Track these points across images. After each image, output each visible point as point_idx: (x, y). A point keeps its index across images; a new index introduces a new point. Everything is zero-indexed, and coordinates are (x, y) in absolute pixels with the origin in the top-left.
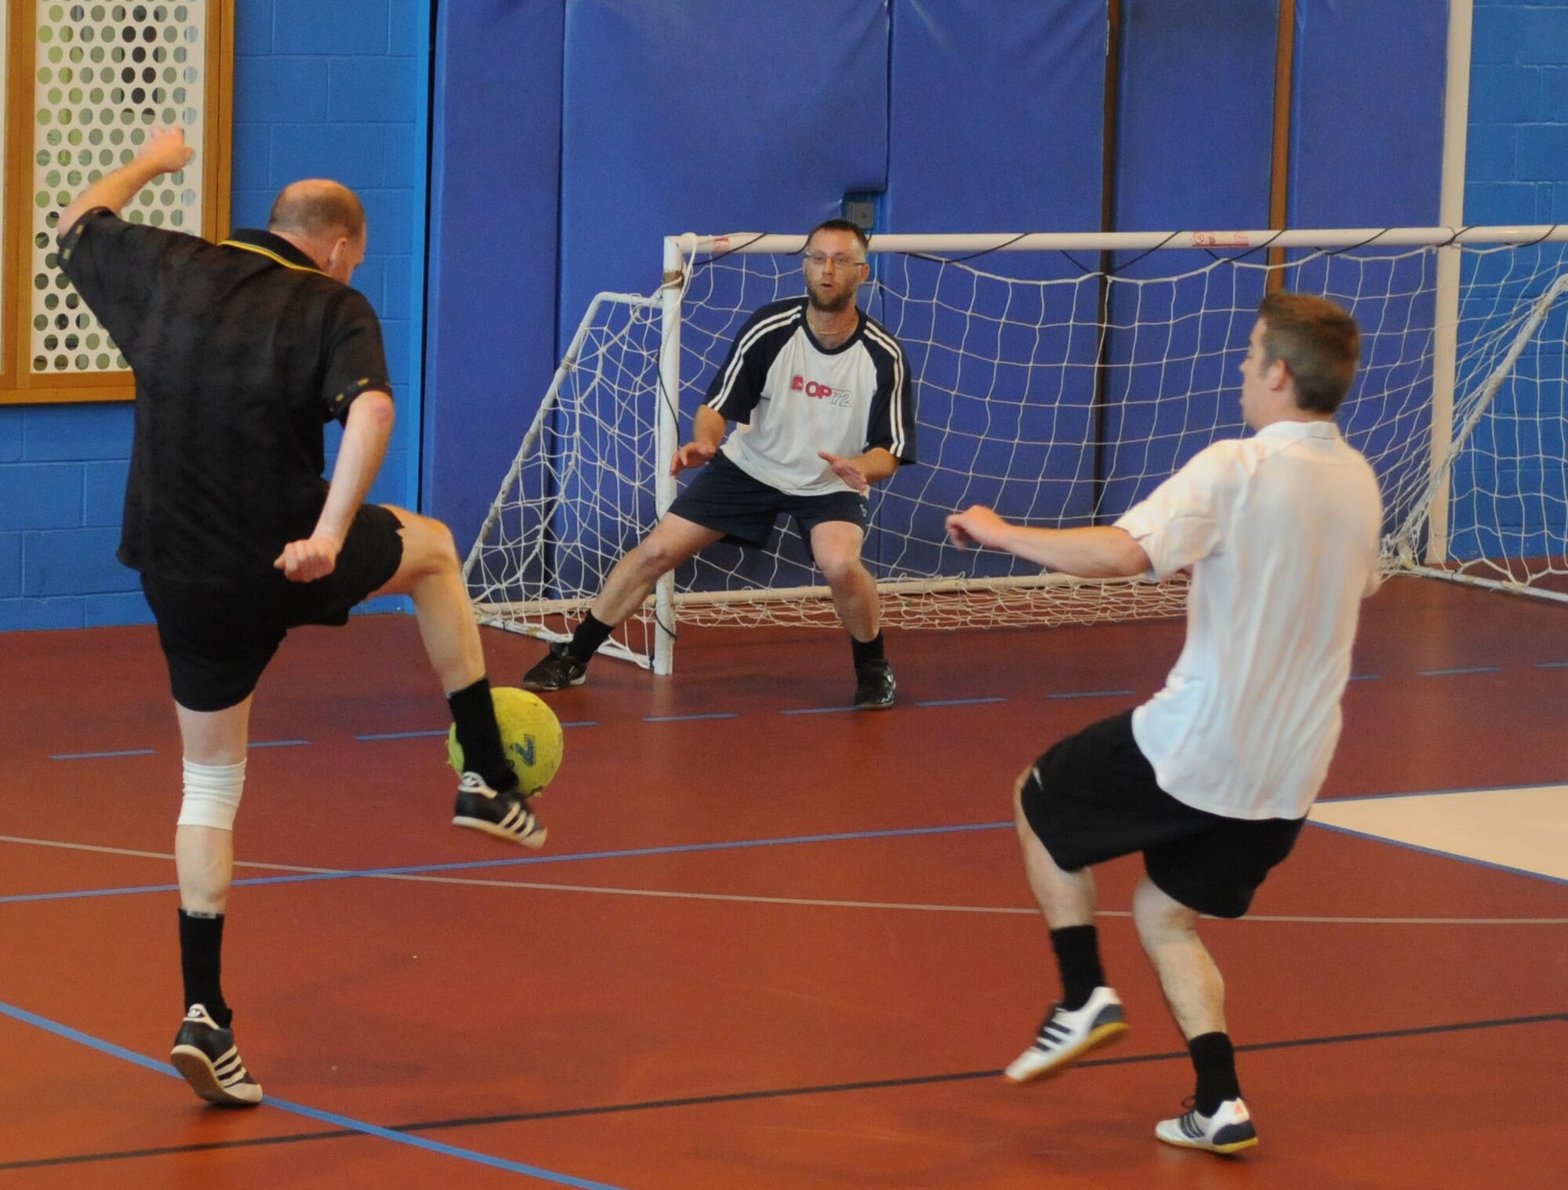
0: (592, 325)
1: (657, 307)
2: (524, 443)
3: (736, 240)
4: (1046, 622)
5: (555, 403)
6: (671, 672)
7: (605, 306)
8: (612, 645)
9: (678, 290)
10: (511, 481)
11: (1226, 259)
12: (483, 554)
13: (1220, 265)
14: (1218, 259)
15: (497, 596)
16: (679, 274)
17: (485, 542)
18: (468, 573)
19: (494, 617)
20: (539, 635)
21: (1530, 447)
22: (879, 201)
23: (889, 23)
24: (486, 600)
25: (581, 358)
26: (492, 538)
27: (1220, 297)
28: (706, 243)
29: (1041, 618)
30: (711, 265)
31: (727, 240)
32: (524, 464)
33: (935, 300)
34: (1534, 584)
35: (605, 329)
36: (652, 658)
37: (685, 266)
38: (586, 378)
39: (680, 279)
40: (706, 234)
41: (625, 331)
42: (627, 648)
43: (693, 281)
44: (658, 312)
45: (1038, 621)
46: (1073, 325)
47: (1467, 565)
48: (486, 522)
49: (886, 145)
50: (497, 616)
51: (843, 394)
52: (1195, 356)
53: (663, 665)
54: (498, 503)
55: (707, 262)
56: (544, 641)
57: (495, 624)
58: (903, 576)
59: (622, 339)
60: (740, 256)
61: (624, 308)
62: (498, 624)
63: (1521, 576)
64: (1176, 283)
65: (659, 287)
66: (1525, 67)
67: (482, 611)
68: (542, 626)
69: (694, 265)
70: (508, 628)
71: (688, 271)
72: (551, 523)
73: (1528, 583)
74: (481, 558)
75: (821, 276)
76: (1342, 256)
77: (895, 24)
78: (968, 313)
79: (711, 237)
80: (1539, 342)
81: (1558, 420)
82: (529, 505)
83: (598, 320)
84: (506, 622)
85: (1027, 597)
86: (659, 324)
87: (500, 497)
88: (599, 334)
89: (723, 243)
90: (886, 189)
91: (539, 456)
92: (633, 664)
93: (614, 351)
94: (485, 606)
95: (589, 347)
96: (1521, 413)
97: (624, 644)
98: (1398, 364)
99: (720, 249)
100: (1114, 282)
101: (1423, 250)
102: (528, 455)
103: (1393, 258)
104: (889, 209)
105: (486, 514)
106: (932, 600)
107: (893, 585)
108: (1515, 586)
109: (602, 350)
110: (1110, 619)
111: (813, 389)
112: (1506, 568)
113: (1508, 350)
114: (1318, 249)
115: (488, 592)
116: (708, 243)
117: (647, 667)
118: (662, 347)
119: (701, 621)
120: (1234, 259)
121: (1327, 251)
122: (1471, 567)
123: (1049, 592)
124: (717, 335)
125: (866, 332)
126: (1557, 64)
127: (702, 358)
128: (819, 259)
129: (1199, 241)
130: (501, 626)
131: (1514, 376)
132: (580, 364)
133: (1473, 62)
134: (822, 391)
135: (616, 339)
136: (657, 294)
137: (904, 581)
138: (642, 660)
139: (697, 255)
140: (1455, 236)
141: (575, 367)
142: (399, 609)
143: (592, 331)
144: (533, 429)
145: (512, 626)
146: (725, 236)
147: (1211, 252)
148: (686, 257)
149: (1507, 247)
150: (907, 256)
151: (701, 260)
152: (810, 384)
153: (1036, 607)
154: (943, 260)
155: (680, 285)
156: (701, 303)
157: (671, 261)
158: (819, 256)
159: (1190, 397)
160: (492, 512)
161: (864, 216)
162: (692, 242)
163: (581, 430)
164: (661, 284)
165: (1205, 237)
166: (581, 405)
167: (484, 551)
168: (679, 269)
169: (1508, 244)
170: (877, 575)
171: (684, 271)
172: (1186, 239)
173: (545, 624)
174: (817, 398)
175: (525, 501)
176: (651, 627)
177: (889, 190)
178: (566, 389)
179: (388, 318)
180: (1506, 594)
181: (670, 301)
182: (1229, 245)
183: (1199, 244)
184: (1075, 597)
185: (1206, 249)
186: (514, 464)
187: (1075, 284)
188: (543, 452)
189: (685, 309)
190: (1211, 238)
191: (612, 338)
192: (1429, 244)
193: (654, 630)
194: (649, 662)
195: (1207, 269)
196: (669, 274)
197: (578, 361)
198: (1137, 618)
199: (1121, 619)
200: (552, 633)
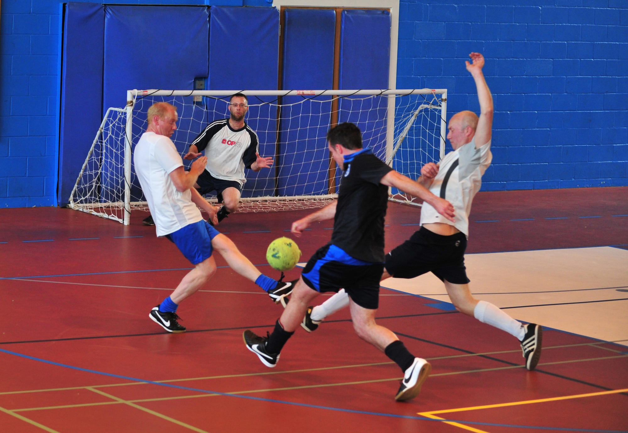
0: (107, 118)
1: (125, 112)
2: (88, 154)
3: (150, 92)
4: (254, 211)
5: (97, 142)
6: (129, 224)
7: (111, 111)
8: (112, 216)
9: (131, 107)
10: (85, 166)
11: (308, 99)
12: (77, 188)
13: (306, 100)
14: (305, 99)
15: (81, 202)
16: (132, 102)
17: (78, 185)
18: (73, 194)
19: (80, 208)
20: (92, 213)
21: (412, 159)
22: (206, 80)
23: (209, 25)
24: (78, 203)
25: (104, 128)
26: (79, 184)
27: (306, 110)
28: (140, 92)
29: (253, 210)
30: (142, 99)
31: (147, 91)
32: (89, 161)
33: (214, 111)
34: (413, 201)
35: (111, 119)
36: (123, 220)
37: (134, 99)
38: (106, 134)
39: (132, 103)
40: (140, 90)
41: (117, 120)
42: (117, 217)
43: (136, 104)
44: (125, 113)
45: (252, 211)
46: (259, 119)
47: (394, 195)
48: (78, 178)
49: (208, 62)
50: (81, 208)
51: (239, 144)
52: (299, 129)
53: (126, 222)
54: (81, 173)
55: (141, 98)
56: (94, 215)
57: (80, 210)
58: (213, 197)
59: (116, 123)
60: (152, 96)
61: (116, 112)
62: (81, 210)
63: (410, 199)
64: (292, 106)
65: (125, 106)
66: (416, 40)
67: (77, 206)
68: (93, 210)
69: (136, 99)
70: (84, 211)
71: (134, 101)
72: (98, 179)
73: (412, 201)
74: (77, 189)
75: (236, 110)
76: (346, 98)
77: (211, 25)
78: (225, 115)
79: (142, 91)
80: (414, 126)
81: (420, 150)
82: (91, 173)
83: (109, 116)
84: (83, 209)
85: (252, 204)
86: (126, 117)
87: (82, 171)
88: (109, 120)
89: (146, 92)
90: (208, 76)
91: (92, 158)
92: (118, 222)
93: (114, 125)
94: (78, 205)
95: (107, 124)
96: (410, 148)
97: (116, 216)
98: (365, 132)
99: (145, 94)
100: (272, 105)
101: (372, 97)
102: (89, 158)
103: (362, 99)
104: (209, 83)
105: (78, 176)
106: (221, 204)
107: (210, 200)
108: (408, 202)
109: (111, 125)
110: (275, 211)
111: (229, 143)
112: (405, 197)
113: (404, 128)
114: (338, 96)
115: (79, 201)
116: (141, 92)
117: (122, 223)
118: (126, 124)
119: (146, 210)
120: (310, 99)
121: (341, 97)
122: (395, 196)
123: (259, 202)
124: (145, 121)
125: (247, 127)
126: (427, 40)
127: (141, 128)
128: (235, 105)
129: (299, 93)
130: (82, 210)
131: (408, 136)
132: (104, 130)
133: (399, 39)
134: (232, 143)
135: (114, 122)
136: (125, 108)
137: (213, 199)
138: (120, 221)
139: (137, 96)
140: (382, 92)
141: (103, 131)
142: (52, 205)
143: (108, 119)
144: (91, 150)
145: (85, 211)
146: (146, 90)
147: (303, 97)
148: (134, 96)
149: (399, 96)
150: (205, 97)
151: (139, 98)
152: (229, 141)
153: (253, 207)
154: (217, 98)
155: (132, 105)
156: (139, 111)
157: (129, 98)
158: (235, 104)
159: (297, 141)
160: (80, 175)
161: (201, 85)
162: (136, 92)
163: (105, 150)
164: (126, 105)
165: (301, 92)
166: (105, 142)
167: (78, 187)
168: (132, 100)
169: (400, 95)
170: (205, 196)
171: (133, 101)
172: (294, 92)
173: (94, 210)
174: (231, 145)
175: (89, 172)
176: (123, 210)
177: (209, 77)
178: (101, 137)
179: (49, 115)
180: (405, 204)
181: (129, 110)
182: (309, 94)
183: (299, 94)
184: (267, 204)
185: (302, 96)
186: (86, 161)
187: (259, 106)
188: (94, 157)
189: (134, 112)
190: (302, 92)
191: (113, 122)
192: (374, 95)
193: (124, 211)
194: (122, 221)
195: (302, 102)
196: (128, 102)
197: (103, 129)
198: (284, 210)
199: (278, 211)
200: (96, 213)
